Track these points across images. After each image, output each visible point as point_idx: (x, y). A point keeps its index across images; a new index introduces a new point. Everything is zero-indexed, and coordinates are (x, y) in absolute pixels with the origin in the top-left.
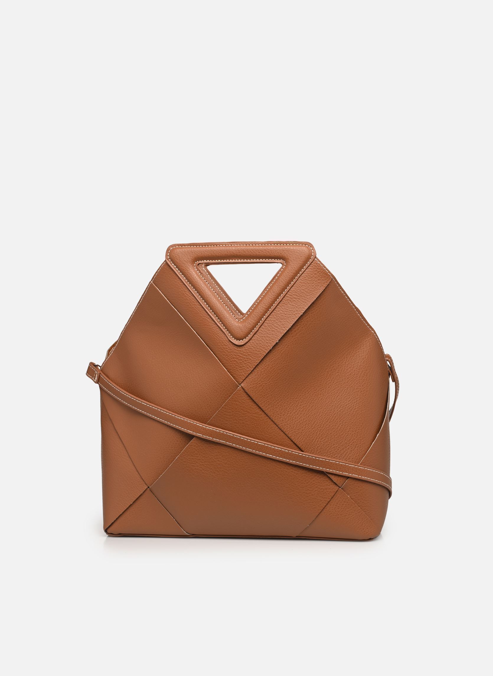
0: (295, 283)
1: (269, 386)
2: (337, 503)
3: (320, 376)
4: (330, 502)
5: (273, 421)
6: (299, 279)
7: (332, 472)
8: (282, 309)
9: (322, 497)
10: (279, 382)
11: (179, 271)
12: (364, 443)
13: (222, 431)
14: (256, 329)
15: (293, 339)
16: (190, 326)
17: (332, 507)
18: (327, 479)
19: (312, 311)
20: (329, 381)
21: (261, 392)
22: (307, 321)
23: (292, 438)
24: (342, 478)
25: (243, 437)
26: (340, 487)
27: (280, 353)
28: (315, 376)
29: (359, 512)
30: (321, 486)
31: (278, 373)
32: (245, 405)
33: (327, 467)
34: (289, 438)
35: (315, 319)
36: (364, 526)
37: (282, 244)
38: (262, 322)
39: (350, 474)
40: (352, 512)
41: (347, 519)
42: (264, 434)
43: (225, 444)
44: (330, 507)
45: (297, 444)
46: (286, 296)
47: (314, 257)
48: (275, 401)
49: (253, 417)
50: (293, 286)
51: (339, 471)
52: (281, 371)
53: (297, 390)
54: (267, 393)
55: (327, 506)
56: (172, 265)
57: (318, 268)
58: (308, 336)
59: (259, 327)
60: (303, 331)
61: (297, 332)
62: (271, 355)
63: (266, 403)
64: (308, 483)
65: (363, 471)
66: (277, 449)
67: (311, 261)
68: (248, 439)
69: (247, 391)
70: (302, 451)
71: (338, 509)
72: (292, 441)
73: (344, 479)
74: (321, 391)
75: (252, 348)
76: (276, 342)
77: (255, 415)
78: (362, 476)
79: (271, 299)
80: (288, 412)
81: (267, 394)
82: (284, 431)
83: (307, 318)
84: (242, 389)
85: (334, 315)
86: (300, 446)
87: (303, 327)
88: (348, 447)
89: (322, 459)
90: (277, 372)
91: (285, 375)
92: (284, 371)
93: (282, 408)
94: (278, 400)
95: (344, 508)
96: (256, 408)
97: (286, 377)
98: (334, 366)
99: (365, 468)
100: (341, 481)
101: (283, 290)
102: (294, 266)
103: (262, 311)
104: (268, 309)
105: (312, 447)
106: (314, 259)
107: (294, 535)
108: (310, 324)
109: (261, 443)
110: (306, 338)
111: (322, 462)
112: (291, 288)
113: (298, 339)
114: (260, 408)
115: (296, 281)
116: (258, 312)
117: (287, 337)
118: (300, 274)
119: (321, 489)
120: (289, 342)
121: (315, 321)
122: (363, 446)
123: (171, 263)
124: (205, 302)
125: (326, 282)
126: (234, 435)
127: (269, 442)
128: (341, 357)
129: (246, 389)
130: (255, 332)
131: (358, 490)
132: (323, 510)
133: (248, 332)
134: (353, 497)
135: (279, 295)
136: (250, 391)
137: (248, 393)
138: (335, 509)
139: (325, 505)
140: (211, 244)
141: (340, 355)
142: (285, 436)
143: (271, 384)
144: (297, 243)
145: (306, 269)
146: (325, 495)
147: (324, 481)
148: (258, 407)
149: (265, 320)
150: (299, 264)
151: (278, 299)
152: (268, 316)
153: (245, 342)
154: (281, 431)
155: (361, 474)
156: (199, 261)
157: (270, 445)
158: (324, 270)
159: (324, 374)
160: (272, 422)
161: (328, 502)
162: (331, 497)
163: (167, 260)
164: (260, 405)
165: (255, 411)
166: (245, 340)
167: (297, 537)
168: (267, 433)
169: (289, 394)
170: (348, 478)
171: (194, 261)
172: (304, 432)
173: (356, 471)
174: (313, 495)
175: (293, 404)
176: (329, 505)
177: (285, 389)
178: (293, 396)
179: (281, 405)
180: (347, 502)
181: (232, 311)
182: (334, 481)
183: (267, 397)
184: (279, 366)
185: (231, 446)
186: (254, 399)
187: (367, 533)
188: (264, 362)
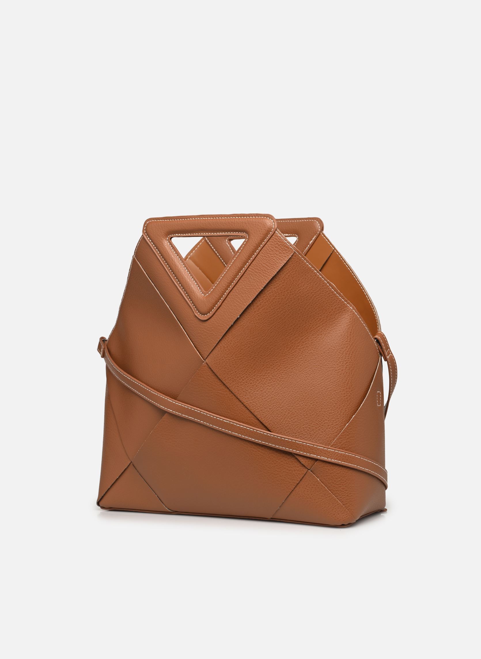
0: (256, 256)
1: (233, 362)
2: (307, 486)
3: (291, 354)
4: (299, 485)
5: (238, 398)
6: (260, 252)
7: (299, 454)
8: (244, 284)
9: (291, 479)
10: (243, 358)
11: (154, 245)
12: (337, 424)
13: (189, 407)
14: (219, 303)
15: (256, 315)
16: (164, 301)
17: (302, 490)
18: (296, 460)
19: (275, 285)
20: (301, 358)
21: (224, 369)
22: (270, 296)
23: (258, 417)
24: (310, 460)
25: (209, 414)
26: (309, 469)
27: (242, 328)
28: (284, 353)
29: (329, 497)
30: (289, 467)
31: (242, 349)
32: (211, 382)
33: (294, 448)
34: (255, 416)
35: (279, 294)
36: (335, 511)
37: (245, 217)
38: (225, 297)
39: (318, 456)
40: (322, 496)
41: (317, 503)
42: (229, 411)
43: (194, 420)
44: (299, 489)
45: (263, 423)
46: (248, 270)
47: (275, 229)
48: (240, 378)
49: (218, 394)
50: (254, 260)
51: (307, 452)
52: (245, 347)
53: (265, 367)
54: (231, 369)
55: (296, 488)
56: (148, 239)
57: (278, 241)
58: (273, 312)
59: (222, 301)
60: (266, 306)
61: (259, 307)
62: (233, 331)
63: (231, 379)
64: (276, 463)
65: (333, 453)
66: (242, 428)
67: (272, 234)
68: (214, 416)
69: (211, 367)
70: (269, 431)
71: (308, 492)
72: (258, 420)
73: (312, 462)
74: (292, 369)
75: (215, 323)
76: (237, 317)
77: (220, 392)
78: (331, 459)
79: (233, 273)
80: (255, 389)
81: (230, 371)
82: (250, 409)
83: (270, 293)
84: (206, 365)
85: (301, 290)
86: (266, 425)
87: (265, 303)
88: (319, 428)
89: (287, 440)
90: (240, 348)
91: (250, 351)
92: (249, 347)
93: (247, 385)
94: (244, 377)
95: (313, 492)
96: (220, 385)
97: (251, 353)
98: (307, 343)
99: (335, 450)
100: (309, 463)
101: (245, 264)
102: (255, 239)
103: (224, 285)
104: (230, 284)
105: (280, 427)
106: (275, 231)
107: (269, 517)
108: (273, 299)
109: (226, 420)
110: (270, 313)
111: (288, 442)
112: (253, 261)
113: (261, 315)
114: (224, 384)
115: (257, 255)
116: (221, 286)
117: (250, 312)
118: (261, 248)
119: (290, 470)
120: (251, 317)
121: (279, 296)
122: (335, 427)
123: (147, 238)
124: (175, 276)
125: (288, 256)
126: (201, 411)
127: (235, 420)
128: (314, 333)
129: (210, 365)
130: (218, 307)
131: (328, 473)
132: (291, 492)
133: (211, 307)
134: (323, 480)
135: (241, 269)
136: (214, 367)
137: (212, 369)
138: (304, 492)
139: (294, 487)
140: (182, 217)
141: (313, 331)
142: (251, 415)
143: (235, 360)
144: (259, 215)
145: (267, 242)
146: (294, 477)
147: (292, 462)
148: (223, 384)
149: (228, 295)
150: (260, 237)
151: (240, 273)
152: (231, 291)
153: (209, 317)
154: (246, 409)
155: (331, 457)
156: (171, 235)
157: (235, 423)
158: (285, 243)
159: (295, 351)
160: (237, 400)
161: (297, 484)
162: (300, 480)
163: (144, 235)
164: (224, 382)
165: (220, 388)
166: (209, 315)
167: (271, 518)
168: (232, 411)
169: (256, 371)
170: (316, 460)
171: (166, 235)
172: (271, 411)
173: (325, 453)
174: (281, 476)
175: (260, 382)
176: (298, 487)
177: (251, 365)
178: (260, 373)
179: (247, 382)
180: (317, 486)
181: (199, 286)
182: (302, 463)
183: (231, 374)
184: (242, 342)
185: (199, 422)
186: (218, 375)
187: (338, 518)
188: (226, 338)
